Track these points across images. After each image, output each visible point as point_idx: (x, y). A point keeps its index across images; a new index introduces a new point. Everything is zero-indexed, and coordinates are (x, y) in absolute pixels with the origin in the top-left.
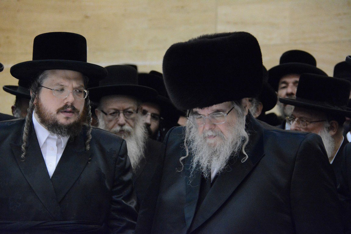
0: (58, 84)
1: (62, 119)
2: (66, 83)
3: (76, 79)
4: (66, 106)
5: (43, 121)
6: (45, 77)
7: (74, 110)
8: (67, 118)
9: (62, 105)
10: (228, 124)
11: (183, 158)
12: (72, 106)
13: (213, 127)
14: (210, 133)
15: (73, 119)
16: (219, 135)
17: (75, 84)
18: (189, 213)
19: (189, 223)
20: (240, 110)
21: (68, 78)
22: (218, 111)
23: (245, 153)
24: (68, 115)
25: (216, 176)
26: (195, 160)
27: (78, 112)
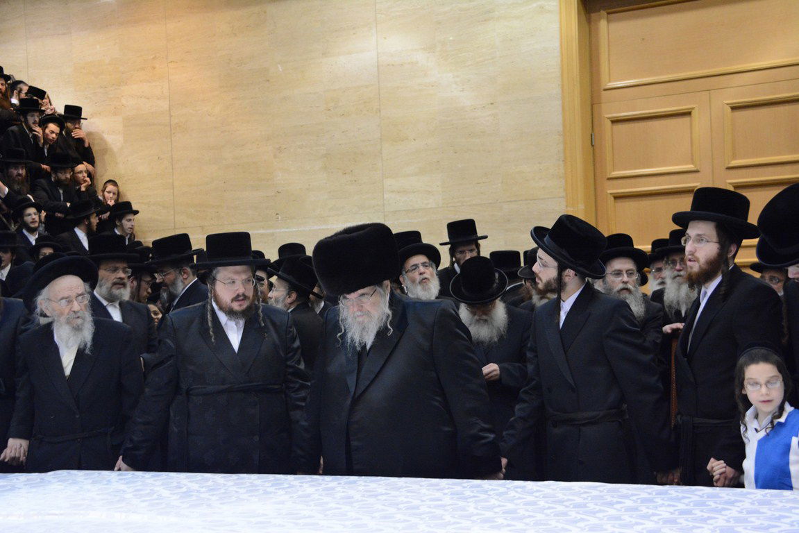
0: (229, 278)
1: (236, 306)
2: (235, 277)
3: (244, 272)
4: (238, 296)
5: (221, 308)
6: (218, 272)
7: (245, 297)
8: (240, 305)
9: (235, 295)
10: (374, 304)
11: (339, 334)
12: (244, 295)
13: (361, 308)
14: (359, 313)
15: (246, 304)
16: (368, 314)
17: (244, 277)
18: (351, 381)
19: (352, 390)
20: (382, 292)
21: (237, 273)
22: (363, 295)
23: (389, 327)
24: (240, 303)
25: (370, 348)
26: (349, 336)
27: (249, 298)
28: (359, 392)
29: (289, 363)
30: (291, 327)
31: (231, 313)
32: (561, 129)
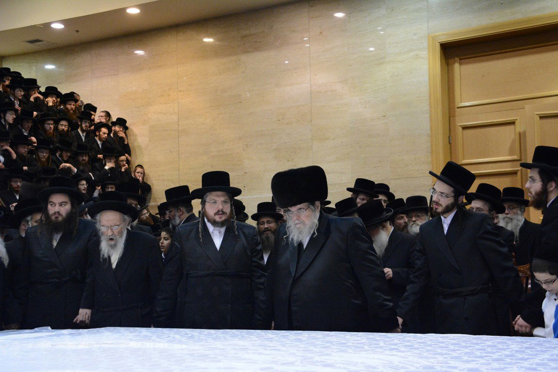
0: (213, 200)
1: (217, 218)
2: (217, 199)
3: (222, 196)
4: (219, 211)
5: (209, 221)
6: (207, 196)
7: (223, 213)
8: (220, 218)
9: (216, 211)
10: (307, 217)
11: (285, 236)
12: (222, 211)
13: (299, 218)
14: (297, 222)
15: (224, 218)
16: (304, 223)
17: (223, 199)
18: (293, 269)
19: (293, 275)
20: (313, 208)
21: (218, 196)
22: (300, 209)
23: (316, 232)
24: (220, 216)
25: (306, 248)
26: (291, 237)
27: (226, 213)
28: (297, 275)
29: (253, 259)
30: (255, 236)
31: (214, 223)
32: (429, 132)
